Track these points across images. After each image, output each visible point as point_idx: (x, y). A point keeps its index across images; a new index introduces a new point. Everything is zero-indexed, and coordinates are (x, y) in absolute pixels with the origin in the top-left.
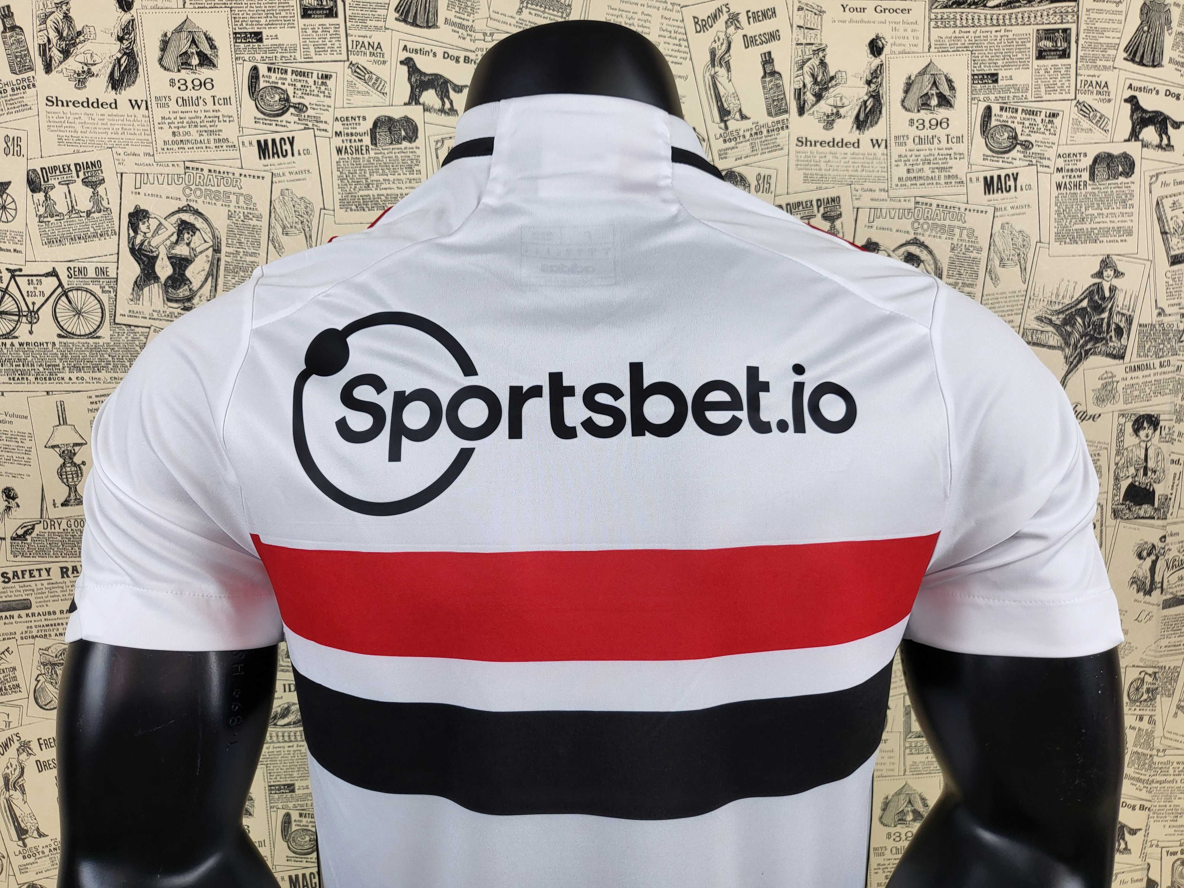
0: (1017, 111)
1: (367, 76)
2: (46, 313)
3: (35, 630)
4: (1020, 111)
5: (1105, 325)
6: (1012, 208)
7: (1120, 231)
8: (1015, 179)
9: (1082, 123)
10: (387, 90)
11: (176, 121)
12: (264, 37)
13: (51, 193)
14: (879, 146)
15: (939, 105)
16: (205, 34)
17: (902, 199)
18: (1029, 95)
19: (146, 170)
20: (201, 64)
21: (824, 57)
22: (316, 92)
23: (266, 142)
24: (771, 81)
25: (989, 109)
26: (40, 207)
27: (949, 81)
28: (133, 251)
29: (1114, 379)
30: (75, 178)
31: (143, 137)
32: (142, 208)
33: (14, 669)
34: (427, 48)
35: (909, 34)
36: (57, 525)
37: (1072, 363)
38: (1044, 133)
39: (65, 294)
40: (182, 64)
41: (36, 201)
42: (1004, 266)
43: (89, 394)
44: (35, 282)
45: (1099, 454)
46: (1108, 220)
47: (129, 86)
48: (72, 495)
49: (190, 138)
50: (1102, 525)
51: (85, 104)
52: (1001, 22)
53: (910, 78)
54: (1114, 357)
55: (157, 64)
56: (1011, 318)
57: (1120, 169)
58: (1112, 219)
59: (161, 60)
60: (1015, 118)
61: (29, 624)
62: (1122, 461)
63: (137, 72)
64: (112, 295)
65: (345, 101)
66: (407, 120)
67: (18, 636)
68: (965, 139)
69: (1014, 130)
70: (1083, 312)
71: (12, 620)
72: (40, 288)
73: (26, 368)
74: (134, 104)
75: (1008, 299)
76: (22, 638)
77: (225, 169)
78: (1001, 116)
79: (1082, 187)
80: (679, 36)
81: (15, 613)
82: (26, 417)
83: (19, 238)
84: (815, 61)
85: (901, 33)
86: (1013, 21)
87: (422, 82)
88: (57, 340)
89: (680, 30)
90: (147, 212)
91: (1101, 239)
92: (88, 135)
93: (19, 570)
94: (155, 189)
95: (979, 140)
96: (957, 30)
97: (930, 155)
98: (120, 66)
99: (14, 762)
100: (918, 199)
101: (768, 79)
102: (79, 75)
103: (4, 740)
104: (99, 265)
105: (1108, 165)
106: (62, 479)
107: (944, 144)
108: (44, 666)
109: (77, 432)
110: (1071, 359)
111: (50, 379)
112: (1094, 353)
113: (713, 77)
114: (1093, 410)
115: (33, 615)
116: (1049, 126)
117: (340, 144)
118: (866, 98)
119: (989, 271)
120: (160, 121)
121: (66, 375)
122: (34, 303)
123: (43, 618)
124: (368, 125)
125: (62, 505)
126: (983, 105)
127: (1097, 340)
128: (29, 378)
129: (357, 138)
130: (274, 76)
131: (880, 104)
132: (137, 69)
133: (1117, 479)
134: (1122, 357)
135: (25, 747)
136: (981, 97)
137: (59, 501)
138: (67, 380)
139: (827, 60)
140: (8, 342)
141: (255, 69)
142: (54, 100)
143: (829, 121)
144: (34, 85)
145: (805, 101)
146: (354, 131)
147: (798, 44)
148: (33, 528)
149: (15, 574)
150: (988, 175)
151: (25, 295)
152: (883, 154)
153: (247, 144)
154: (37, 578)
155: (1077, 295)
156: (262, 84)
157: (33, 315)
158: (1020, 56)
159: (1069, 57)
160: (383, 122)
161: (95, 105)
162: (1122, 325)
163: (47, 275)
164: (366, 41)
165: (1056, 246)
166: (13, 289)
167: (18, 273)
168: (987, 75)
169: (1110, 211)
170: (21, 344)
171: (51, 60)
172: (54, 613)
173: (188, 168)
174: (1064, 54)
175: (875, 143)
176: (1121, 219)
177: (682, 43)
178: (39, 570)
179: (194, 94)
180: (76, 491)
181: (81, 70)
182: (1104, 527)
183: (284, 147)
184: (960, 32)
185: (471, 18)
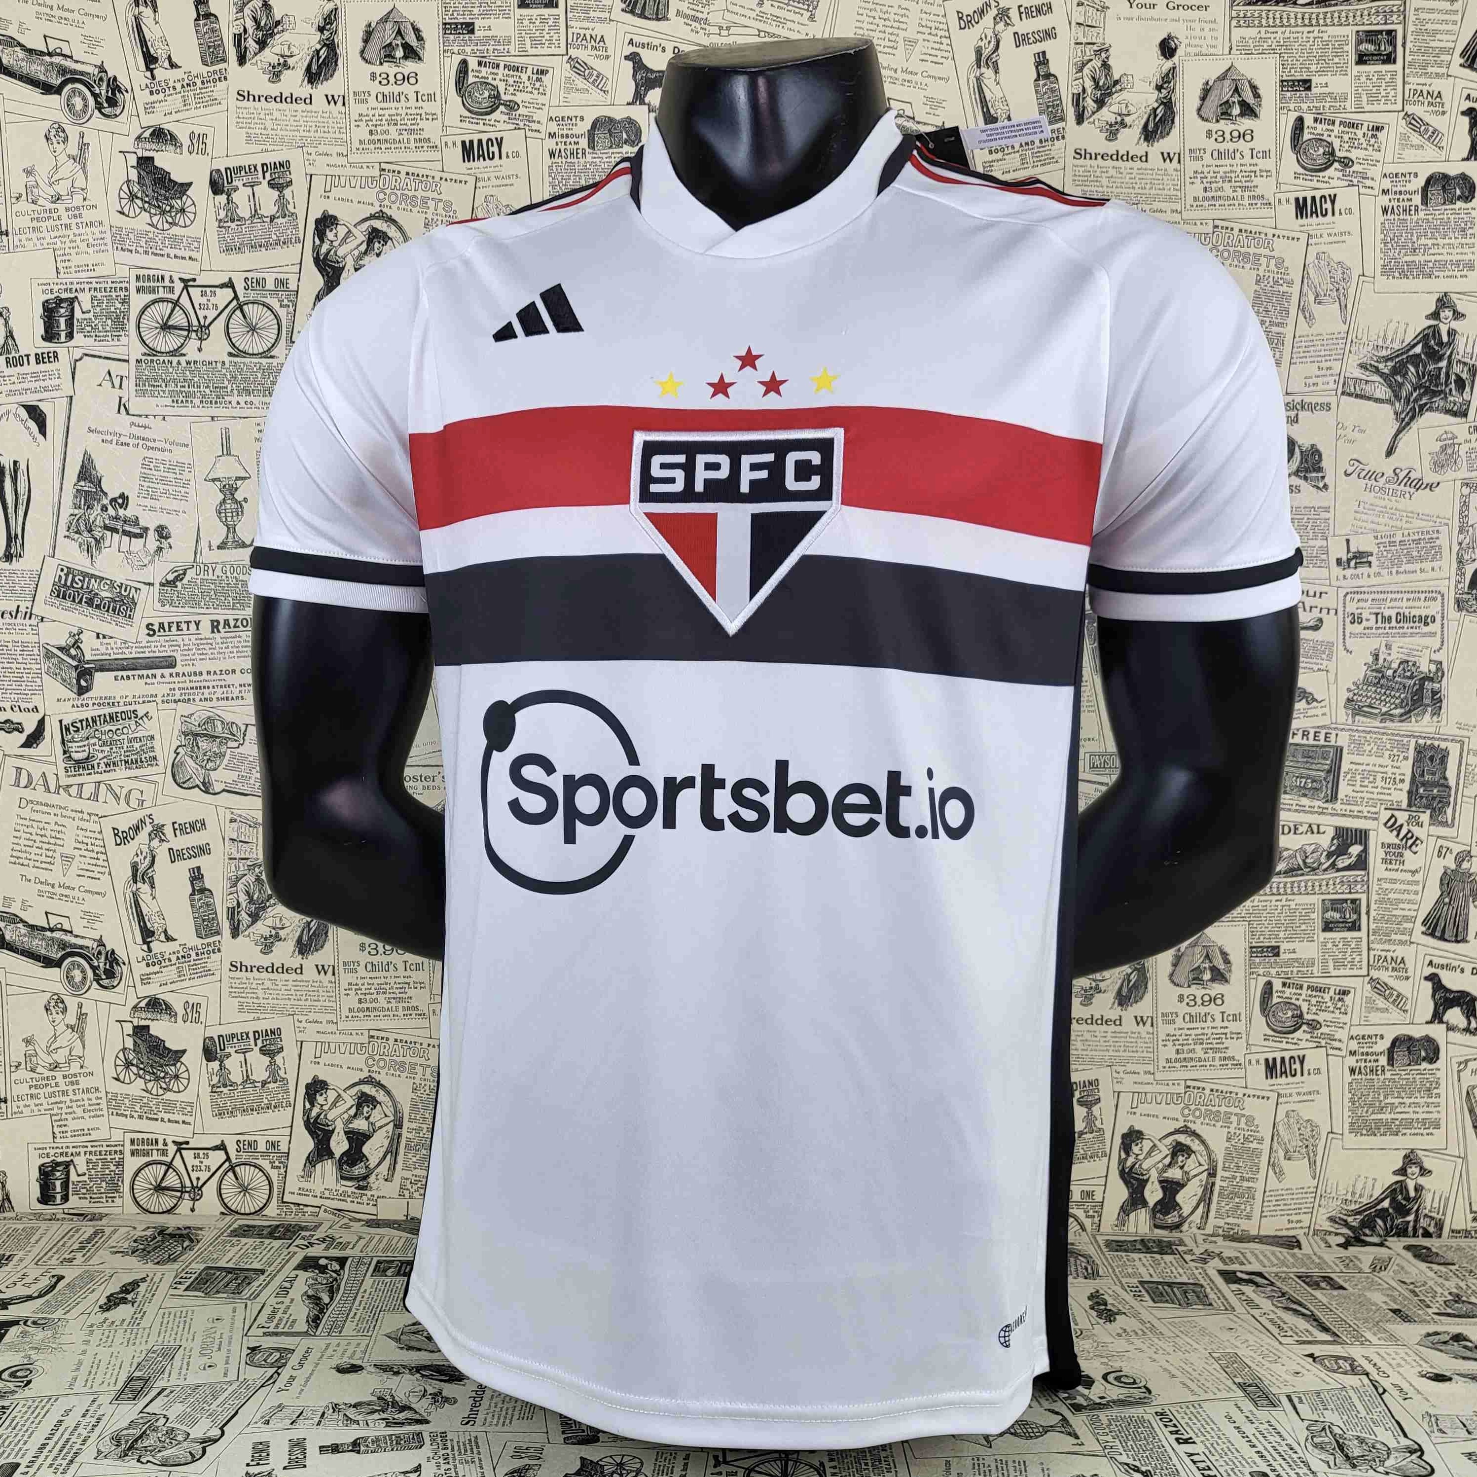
0: (1334, 123)
1: (587, 72)
2: (218, 328)
3: (177, 692)
4: (1337, 123)
5: (1443, 375)
6: (1330, 235)
7: (1459, 265)
8: (1333, 202)
9: (1412, 138)
10: (608, 88)
11: (374, 119)
12: (477, 28)
13: (235, 196)
14: (1171, 160)
15: (1242, 115)
16: (412, 24)
17: (1198, 222)
18: (1348, 105)
19: (337, 171)
20: (405, 57)
21: (1107, 58)
22: (529, 89)
23: (471, 142)
24: (1045, 85)
25: (1300, 120)
26: (221, 211)
27: (1254, 88)
28: (317, 261)
29: (1456, 441)
30: (261, 179)
31: (337, 135)
32: (331, 213)
33: (152, 737)
34: (656, 42)
35: (1206, 33)
36: (210, 571)
37: (1403, 420)
38: (1366, 149)
39: (240, 307)
40: (386, 56)
41: (217, 204)
42: (1319, 303)
43: (257, 420)
44: (209, 293)
45: (1438, 531)
46: (1444, 251)
47: (327, 79)
48: (231, 535)
49: (388, 137)
50: (1443, 617)
51: (278, 99)
52: (1314, 22)
53: (1207, 83)
54: (1455, 414)
55: (358, 55)
56: (1328, 364)
57: (1458, 192)
58: (1449, 251)
59: (362, 52)
60: (1332, 131)
61: (172, 686)
62: (1467, 540)
63: (336, 65)
64: (291, 309)
65: (562, 99)
66: (630, 121)
67: (159, 700)
68: (1273, 154)
69: (1330, 144)
70: (1415, 360)
71: (154, 680)
72: (213, 300)
73: (191, 389)
74: (331, 100)
75: (1325, 342)
76: (163, 702)
77: (426, 172)
78: (1315, 128)
79: (1412, 212)
80: (940, 33)
81: (158, 672)
82: (187, 446)
83: (196, 244)
84: (1097, 63)
85: (1197, 33)
86: (1328, 21)
87: (648, 79)
88: (227, 359)
89: (941, 26)
90: (335, 218)
91: (1437, 274)
92: (278, 132)
93: (166, 621)
94: (347, 193)
95: (1290, 156)
96: (1263, 30)
97: (1232, 171)
98: (319, 58)
99: (145, 849)
100: (1217, 222)
101: (1041, 83)
102: (274, 67)
103: (135, 822)
104: (281, 276)
105: (1444, 187)
106: (220, 518)
107: (1247, 159)
108: (186, 736)
109: (241, 464)
110: (1403, 416)
111: (216, 403)
112: (1431, 409)
113: (978, 79)
114: (1430, 477)
115: (177, 674)
116: (1373, 141)
117: (554, 147)
118: (1156, 105)
119: (1302, 308)
120: (357, 118)
121: (234, 399)
122: (205, 317)
123: (187, 678)
124: (586, 126)
125: (219, 548)
126: (1293, 116)
127: (1435, 394)
128: (194, 401)
129: (572, 141)
130: (484, 71)
131: (1173, 112)
132: (336, 61)
133: (1460, 562)
134: (1465, 415)
135: (158, 831)
136: (1292, 106)
137: (216, 543)
138: (234, 404)
139: (1111, 62)
140: (175, 360)
141: (464, 63)
142: (246, 94)
143: (1113, 131)
144: (225, 78)
145: (1084, 107)
146: (570, 133)
147: (1077, 44)
148: (184, 574)
149: (161, 625)
150: (1301, 196)
151: (197, 307)
152: (1175, 170)
153: (450, 144)
154: (185, 632)
155: (1408, 340)
156: (471, 80)
157: (203, 331)
158: (1336, 60)
159: (1395, 62)
160: (602, 124)
161: (289, 100)
162: (1464, 376)
163: (223, 286)
164: (588, 33)
165: (1381, 280)
166: (185, 301)
167: (191, 283)
168: (1299, 81)
169: (1447, 241)
170: (188, 363)
171: (245, 52)
172: (201, 674)
173: (384, 170)
174: (1390, 59)
175: (1167, 157)
176: (1459, 250)
177: (943, 40)
178: (188, 623)
179: (396, 89)
180: (235, 531)
181: (276, 62)
182: (1445, 621)
183: (491, 149)
184: (1266, 32)
185: (706, 10)
